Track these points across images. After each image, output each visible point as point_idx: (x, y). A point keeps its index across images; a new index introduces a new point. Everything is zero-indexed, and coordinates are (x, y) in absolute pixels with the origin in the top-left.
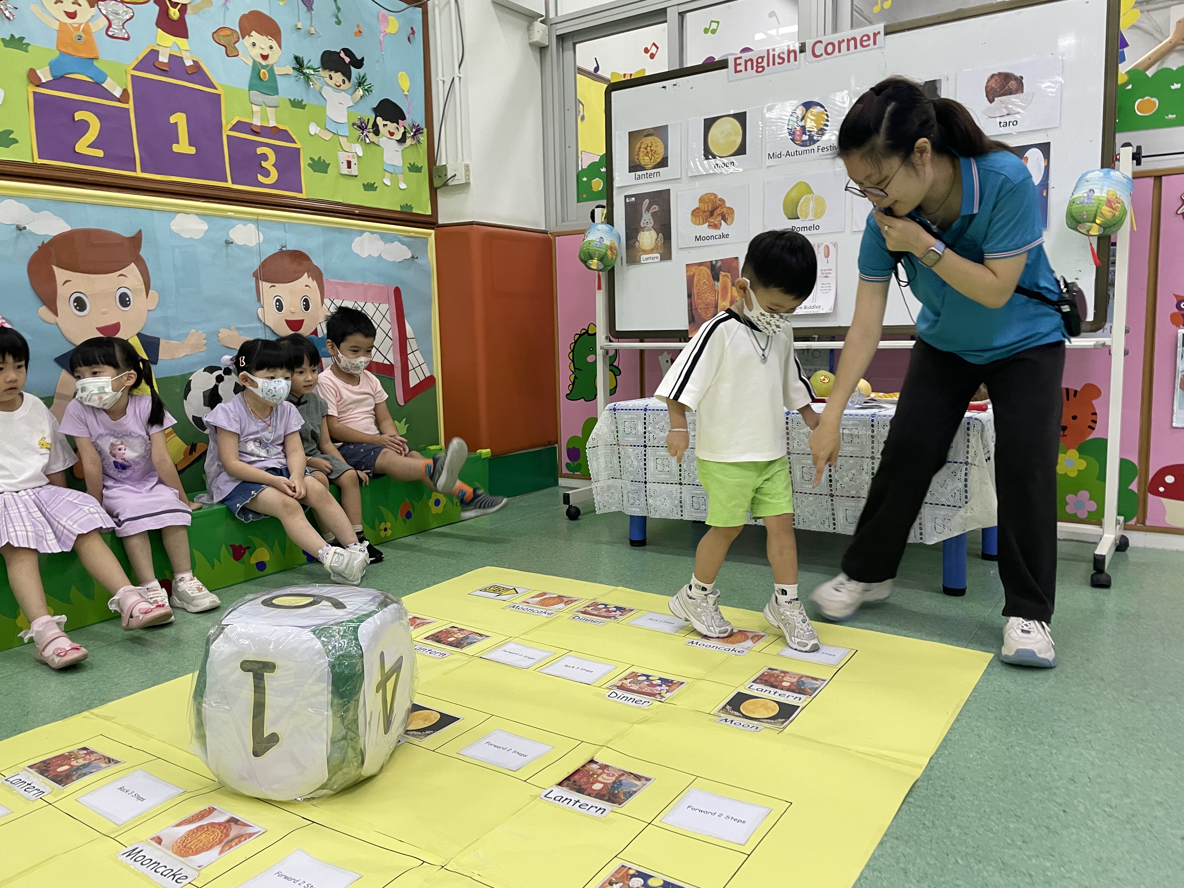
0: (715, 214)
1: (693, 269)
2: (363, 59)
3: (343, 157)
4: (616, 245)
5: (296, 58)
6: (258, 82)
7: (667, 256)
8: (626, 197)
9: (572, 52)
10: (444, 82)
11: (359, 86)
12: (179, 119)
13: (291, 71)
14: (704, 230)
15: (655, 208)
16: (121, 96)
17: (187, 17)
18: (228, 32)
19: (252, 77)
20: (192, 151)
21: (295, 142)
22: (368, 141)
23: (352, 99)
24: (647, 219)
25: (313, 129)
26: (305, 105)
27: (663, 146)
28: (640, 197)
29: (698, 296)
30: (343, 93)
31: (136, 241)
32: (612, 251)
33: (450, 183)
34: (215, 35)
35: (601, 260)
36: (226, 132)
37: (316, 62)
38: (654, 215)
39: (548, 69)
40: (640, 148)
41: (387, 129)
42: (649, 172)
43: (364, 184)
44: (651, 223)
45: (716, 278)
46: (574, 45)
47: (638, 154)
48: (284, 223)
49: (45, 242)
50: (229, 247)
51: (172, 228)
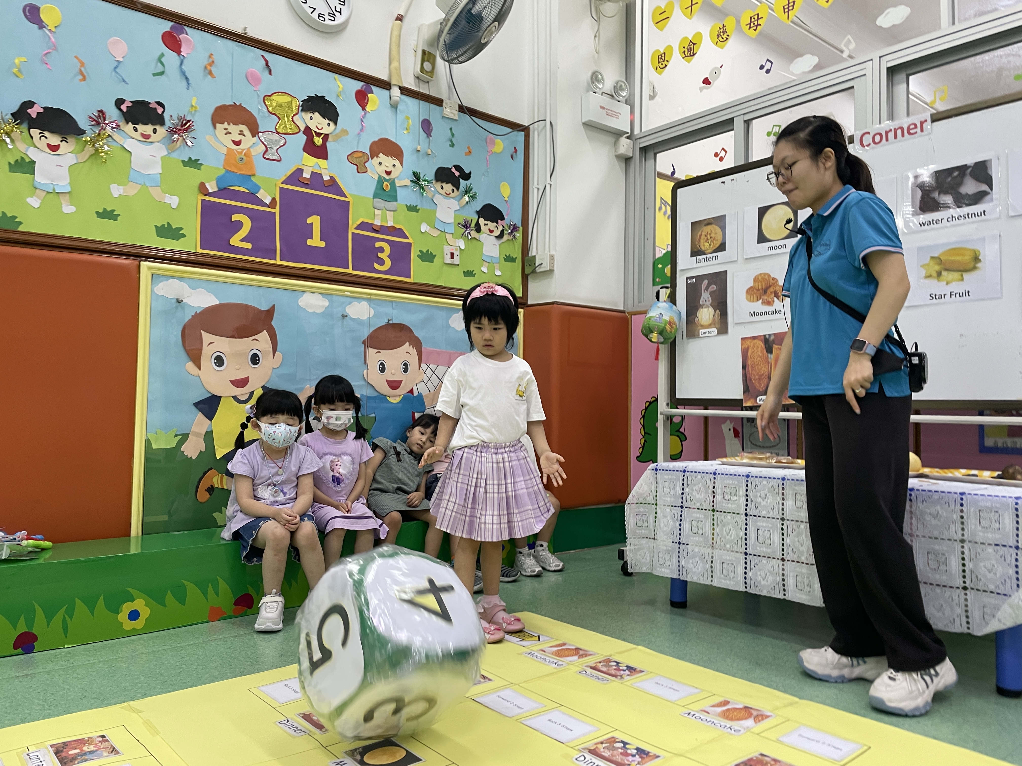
0: (768, 292)
1: (748, 342)
2: (470, 173)
3: (448, 250)
4: (676, 320)
5: (414, 173)
6: (381, 192)
7: (723, 329)
8: (687, 278)
9: (653, 161)
10: (538, 189)
11: (466, 194)
12: (315, 221)
13: (409, 183)
14: (758, 306)
15: (714, 287)
16: (270, 203)
17: (329, 145)
18: (360, 155)
19: (376, 188)
20: (323, 244)
21: (407, 238)
22: (470, 237)
23: (459, 204)
24: (705, 297)
25: (424, 228)
26: (419, 209)
27: (721, 233)
28: (700, 278)
29: (752, 367)
30: (452, 200)
31: (270, 313)
32: (671, 326)
33: (538, 270)
34: (349, 157)
35: (661, 333)
36: (352, 230)
37: (430, 175)
38: (711, 293)
39: (631, 176)
40: (701, 236)
41: (487, 227)
42: (708, 256)
43: (464, 272)
44: (709, 301)
45: (769, 350)
46: (655, 155)
47: (700, 241)
48: (392, 302)
49: (198, 312)
50: (345, 321)
51: (299, 303)
